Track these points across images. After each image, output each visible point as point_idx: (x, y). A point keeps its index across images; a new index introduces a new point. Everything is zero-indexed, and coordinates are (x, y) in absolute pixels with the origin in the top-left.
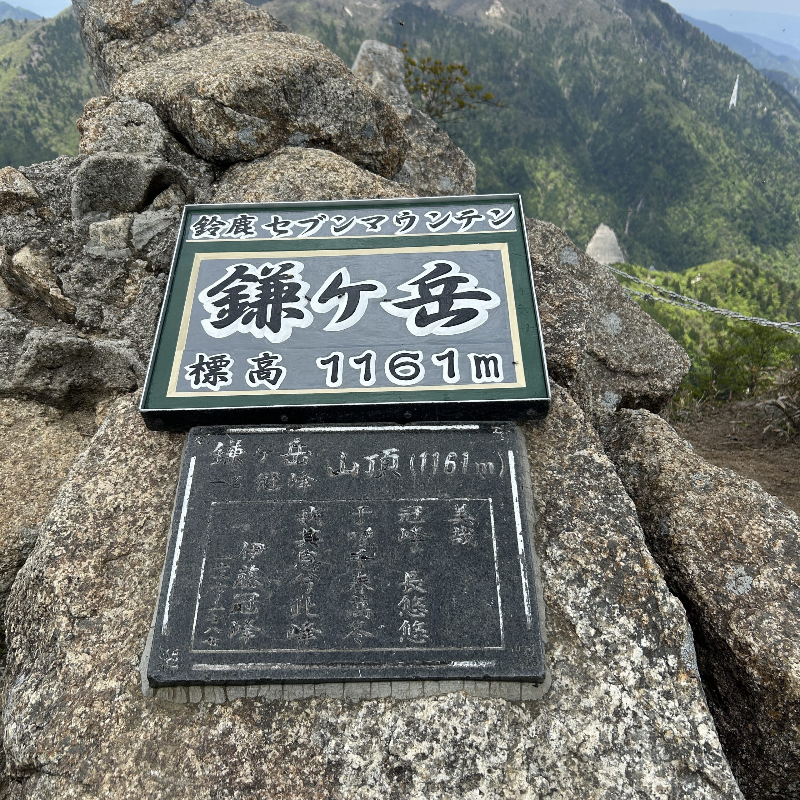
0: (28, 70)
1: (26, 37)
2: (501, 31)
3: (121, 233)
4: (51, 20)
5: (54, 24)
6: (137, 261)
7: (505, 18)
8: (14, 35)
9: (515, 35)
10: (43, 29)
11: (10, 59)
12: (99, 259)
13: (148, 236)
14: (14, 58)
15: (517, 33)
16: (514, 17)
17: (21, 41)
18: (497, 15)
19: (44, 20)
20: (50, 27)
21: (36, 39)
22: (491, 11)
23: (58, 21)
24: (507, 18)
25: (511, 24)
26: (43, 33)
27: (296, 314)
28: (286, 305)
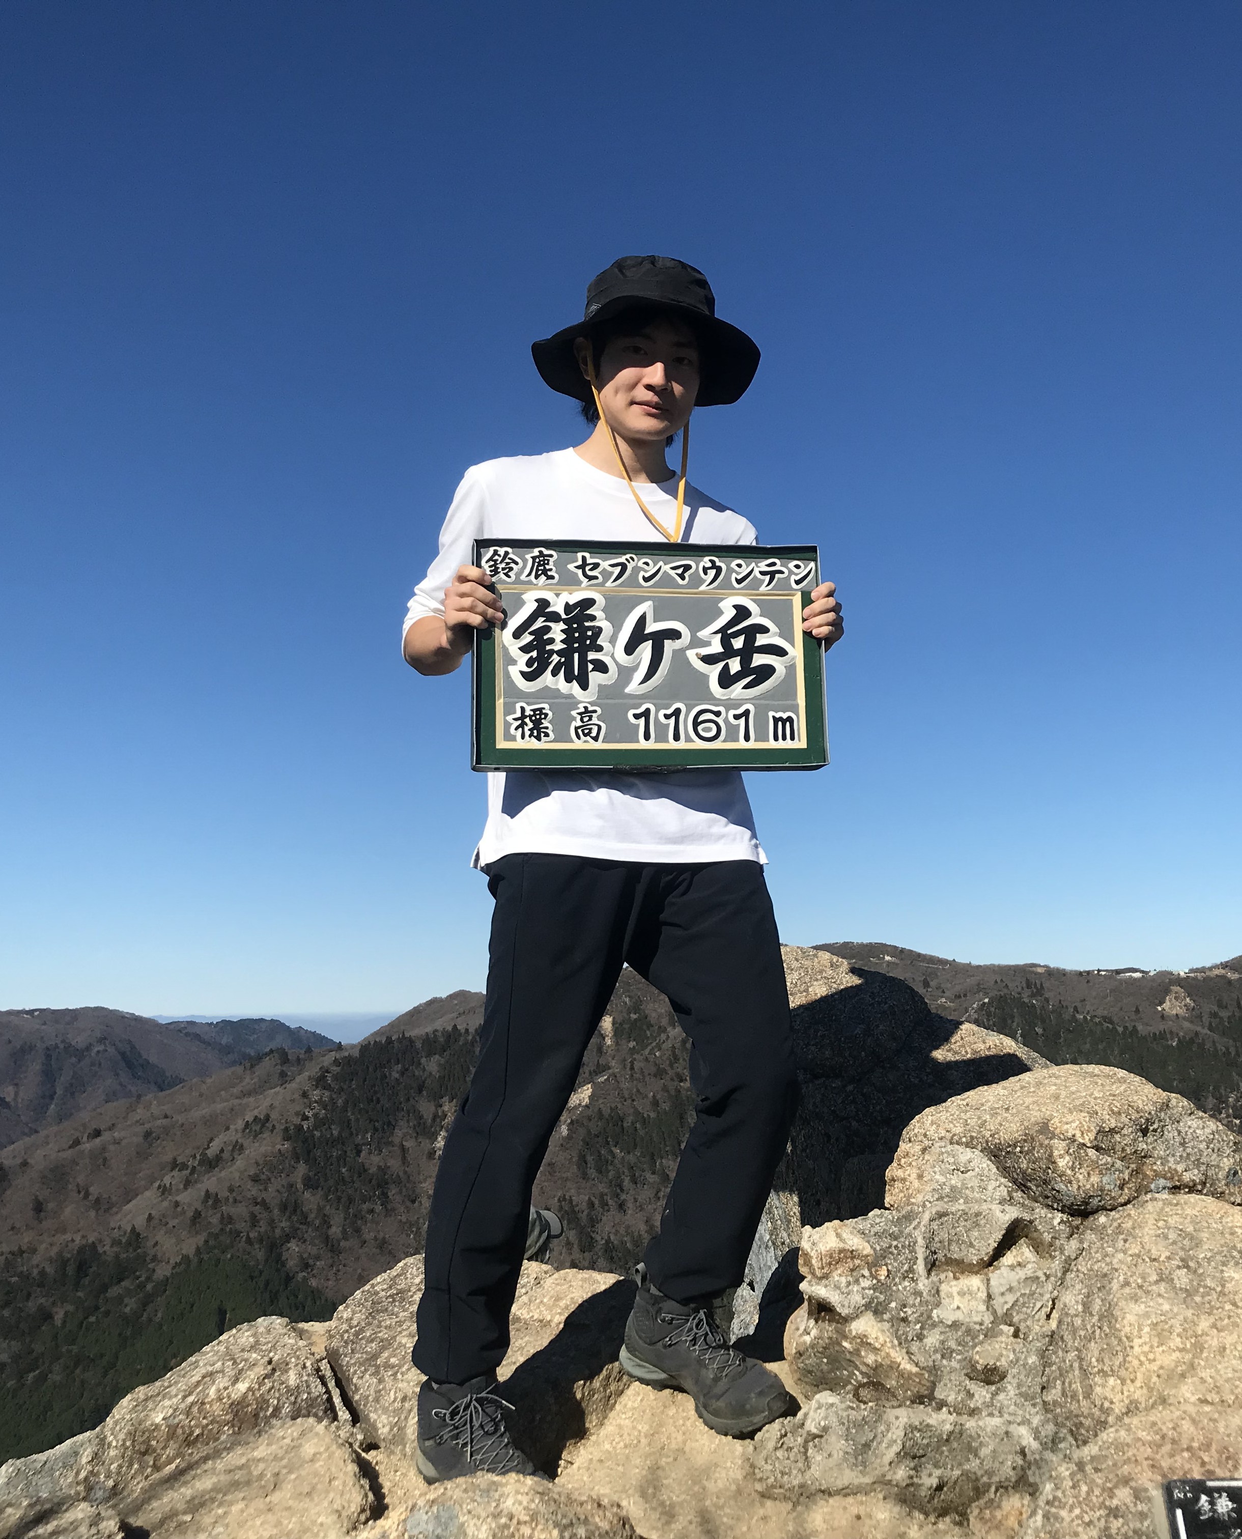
0: (294, 1134)
1: (302, 1079)
2: (1192, 1041)
3: (980, 1294)
4: (353, 1046)
5: (356, 1053)
6: (1002, 1327)
7: (1195, 1015)
8: (283, 1075)
9: (1221, 1048)
10: (336, 1062)
11: (267, 1118)
12: (955, 1325)
13: (1010, 1298)
14: (274, 1116)
15: (1222, 1043)
16: (1214, 1015)
17: (293, 1085)
18: (1181, 1011)
19: (339, 1046)
20: (349, 1060)
21: (320, 1081)
22: (1167, 1005)
23: (365, 1047)
24: (1200, 1017)
25: (1211, 1028)
26: (335, 1069)
27: (601, 667)
28: (592, 656)
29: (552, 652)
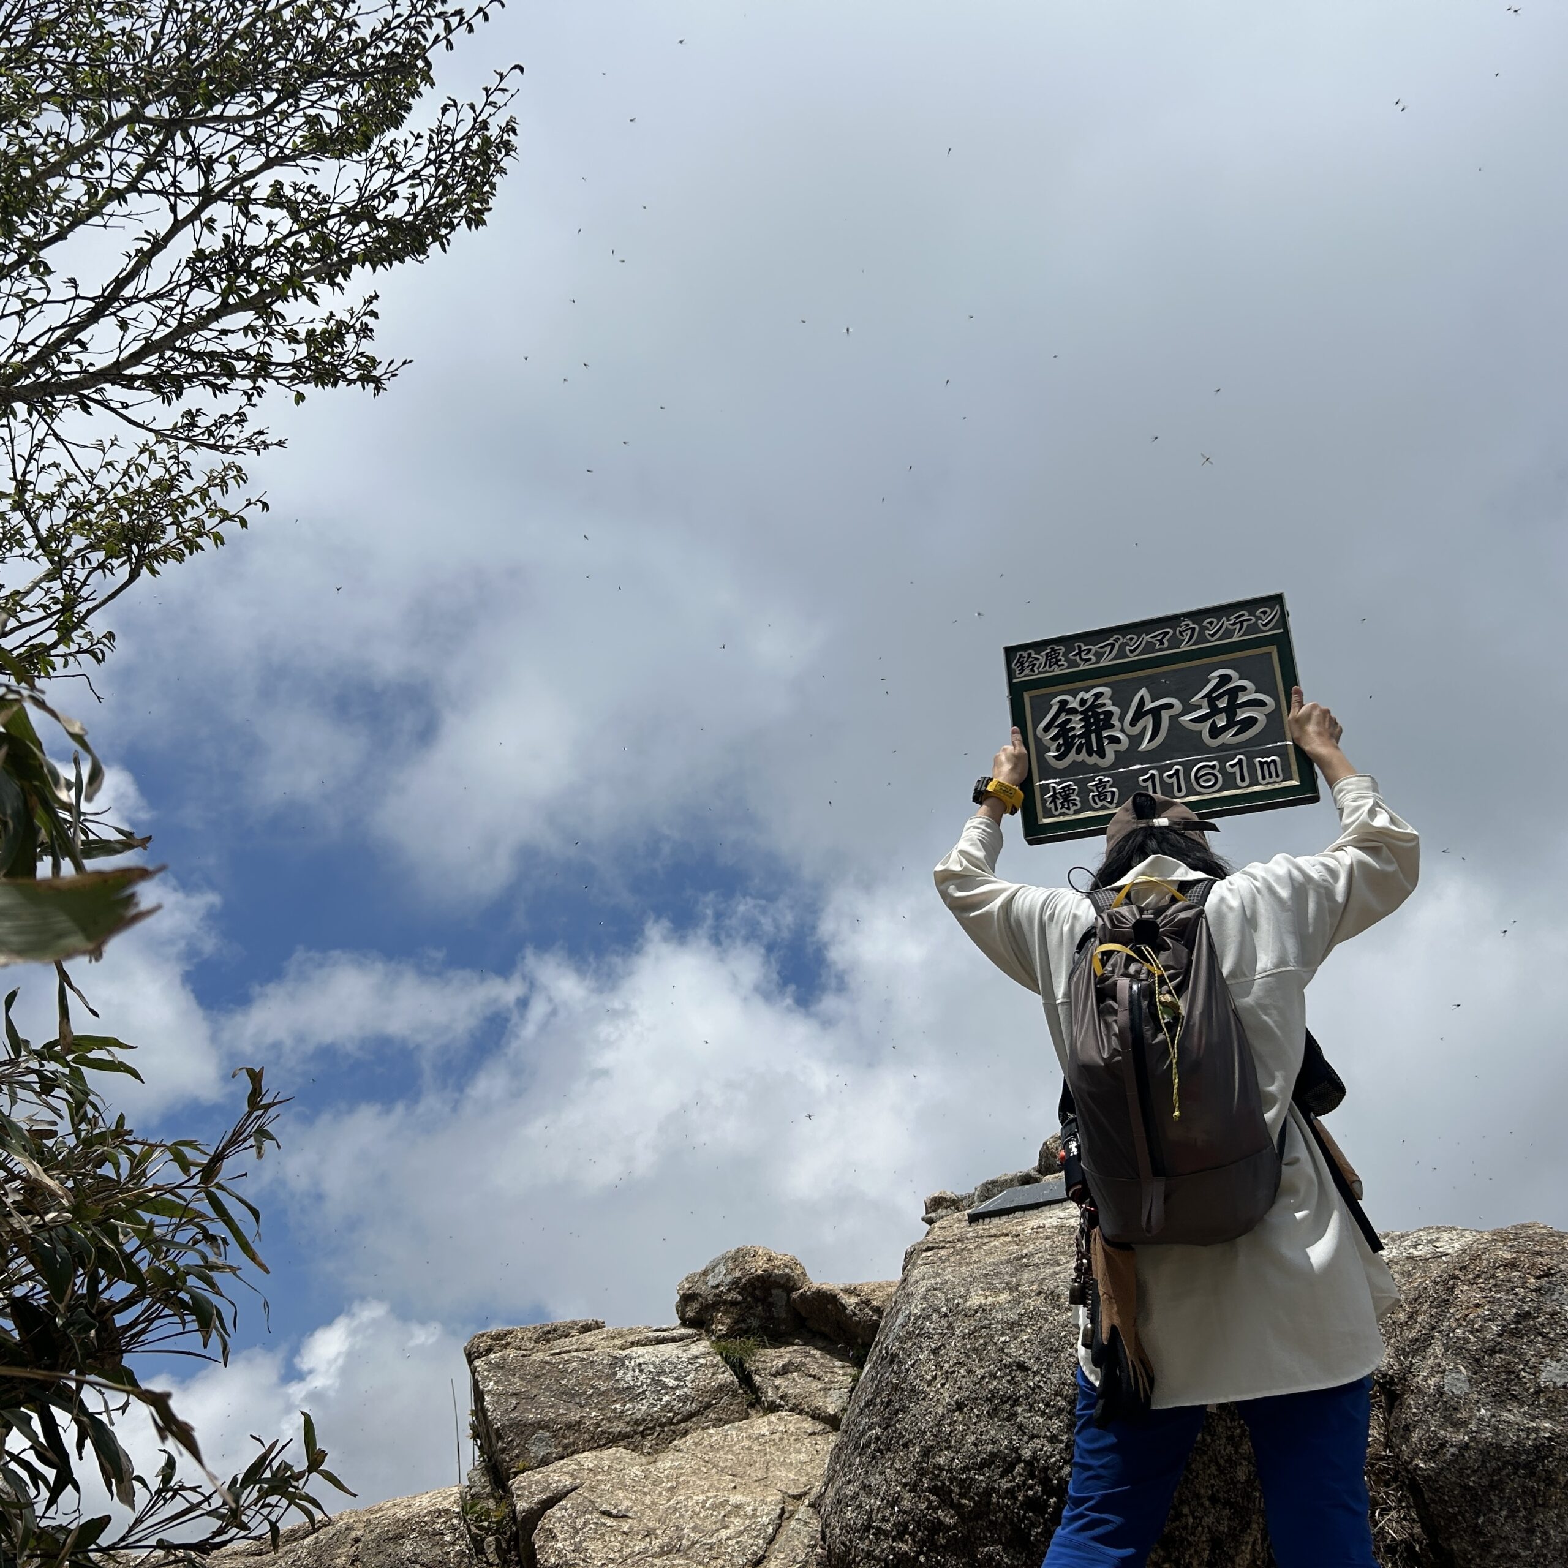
27: (1115, 740)
28: (1105, 734)
29: (1075, 736)
